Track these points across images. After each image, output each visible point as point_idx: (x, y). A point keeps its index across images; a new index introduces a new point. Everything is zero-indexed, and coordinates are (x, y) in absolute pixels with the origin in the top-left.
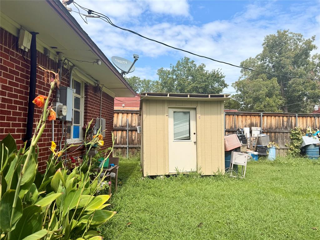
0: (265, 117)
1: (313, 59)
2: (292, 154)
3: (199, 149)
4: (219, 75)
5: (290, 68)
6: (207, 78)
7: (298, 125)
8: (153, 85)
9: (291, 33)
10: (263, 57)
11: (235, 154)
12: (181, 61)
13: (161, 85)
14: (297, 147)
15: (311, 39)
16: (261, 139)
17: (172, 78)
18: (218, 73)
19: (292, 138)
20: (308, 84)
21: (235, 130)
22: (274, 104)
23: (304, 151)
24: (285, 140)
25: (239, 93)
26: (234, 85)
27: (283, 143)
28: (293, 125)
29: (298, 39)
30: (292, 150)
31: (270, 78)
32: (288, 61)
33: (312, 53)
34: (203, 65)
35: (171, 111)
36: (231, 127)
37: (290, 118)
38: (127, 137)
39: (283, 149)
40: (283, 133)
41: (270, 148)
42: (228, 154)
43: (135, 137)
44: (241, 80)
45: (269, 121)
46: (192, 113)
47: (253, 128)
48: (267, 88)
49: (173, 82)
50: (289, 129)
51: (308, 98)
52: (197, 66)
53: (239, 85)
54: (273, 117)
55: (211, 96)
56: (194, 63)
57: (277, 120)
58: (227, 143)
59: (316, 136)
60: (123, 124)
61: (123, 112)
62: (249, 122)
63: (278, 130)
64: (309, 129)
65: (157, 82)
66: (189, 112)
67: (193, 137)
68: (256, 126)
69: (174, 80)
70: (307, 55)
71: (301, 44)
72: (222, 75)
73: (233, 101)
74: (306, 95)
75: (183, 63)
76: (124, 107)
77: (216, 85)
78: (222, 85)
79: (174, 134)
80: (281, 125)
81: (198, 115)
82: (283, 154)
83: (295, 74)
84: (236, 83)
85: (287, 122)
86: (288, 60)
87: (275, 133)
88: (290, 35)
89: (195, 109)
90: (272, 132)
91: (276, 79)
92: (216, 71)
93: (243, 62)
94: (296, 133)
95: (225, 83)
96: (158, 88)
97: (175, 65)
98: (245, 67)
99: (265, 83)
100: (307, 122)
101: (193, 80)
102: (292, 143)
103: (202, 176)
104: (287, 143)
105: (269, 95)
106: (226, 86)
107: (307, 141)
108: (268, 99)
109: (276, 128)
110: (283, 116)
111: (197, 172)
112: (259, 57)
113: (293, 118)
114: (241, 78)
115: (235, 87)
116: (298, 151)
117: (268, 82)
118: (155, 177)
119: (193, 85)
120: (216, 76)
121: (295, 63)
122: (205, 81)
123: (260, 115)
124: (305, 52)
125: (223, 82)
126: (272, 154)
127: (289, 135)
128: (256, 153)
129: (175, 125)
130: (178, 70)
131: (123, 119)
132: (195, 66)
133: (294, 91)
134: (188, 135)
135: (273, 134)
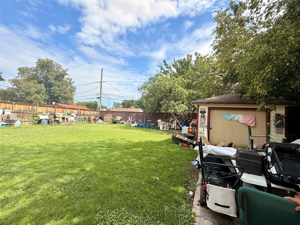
0: (17, 105)
1: (67, 80)
2: (32, 124)
5: (53, 81)
7: (38, 110)
10: (36, 70)
14: (36, 120)
15: (66, 70)
16: (10, 116)
19: (34, 116)
20: (62, 91)
23: (40, 122)
24: (29, 117)
25: (15, 87)
26: (11, 81)
27: (28, 119)
28: (35, 110)
29: (60, 68)
30: (32, 121)
31: (40, 83)
32: (51, 77)
33: (66, 77)
37: (34, 107)
39: (28, 121)
40: (28, 113)
41: (16, 121)
44: (17, 79)
45: (19, 107)
47: (5, 110)
48: (37, 88)
50: (32, 112)
51: (62, 98)
53: (15, 82)
54: (22, 105)
57: (25, 107)
59: (47, 115)
62: (3, 106)
64: (44, 112)
68: (9, 109)
70: (63, 77)
71: (61, 70)
73: (10, 91)
74: (61, 96)
80: (27, 110)
82: (27, 124)
83: (56, 85)
84: (13, 80)
85: (32, 108)
87: (23, 113)
88: (54, 64)
90: (20, 113)
91: (43, 84)
93: (21, 68)
94: (36, 114)
98: (22, 71)
99: (36, 85)
100: (43, 109)
102: (33, 118)
104: (31, 118)
105: (38, 92)
106: (2, 80)
107: (41, 117)
108: (36, 95)
109: (24, 111)
110: (29, 105)
112: (33, 69)
113: (36, 106)
114: (17, 78)
115: (11, 83)
116: (36, 122)
117: (38, 85)
121: (56, 79)
123: (13, 104)
126: (17, 124)
127: (32, 114)
133: (54, 93)
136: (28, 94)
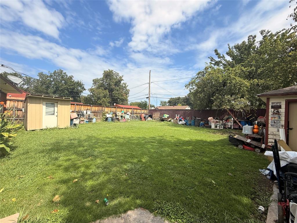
0: (93, 107)
1: (123, 84)
2: (102, 121)
3: (58, 119)
4: (81, 83)
5: (114, 87)
6: (74, 84)
7: (105, 110)
8: (34, 81)
9: (115, 72)
10: (103, 80)
11: (74, 120)
12: (57, 71)
13: (41, 83)
14: (104, 118)
15: (122, 77)
16: (90, 115)
17: (50, 80)
18: (80, 83)
20: (120, 94)
21: (80, 111)
22: (106, 101)
23: (107, 119)
25: (92, 94)
29: (118, 75)
30: (102, 119)
31: (105, 89)
33: (122, 82)
34: (72, 76)
35: (44, 103)
36: (78, 110)
38: (14, 114)
39: (100, 119)
40: (100, 113)
41: (93, 118)
42: (72, 120)
43: (20, 114)
44: (92, 88)
45: (95, 108)
46: (56, 104)
48: (104, 93)
49: (50, 83)
50: (102, 112)
51: (120, 100)
52: (68, 76)
53: (91, 90)
55: (65, 98)
56: (66, 74)
57: (98, 108)
58: (71, 116)
59: (111, 114)
60: (10, 106)
61: (10, 100)
62: (86, 108)
63: (98, 112)
64: (109, 112)
65: (38, 80)
66: (54, 104)
67: (56, 114)
68: (89, 110)
69: (51, 81)
70: (120, 82)
71: (118, 77)
72: (82, 84)
73: (89, 97)
74: (119, 98)
75: (58, 73)
76: (10, 97)
77: (80, 88)
78: (82, 89)
79: (46, 112)
80: (99, 110)
81: (58, 105)
82: (99, 121)
83: (116, 90)
85: (102, 109)
86: (113, 83)
87: (97, 113)
89: (57, 102)
90: (95, 113)
91: (108, 90)
92: (79, 81)
93: (94, 80)
94: (104, 113)
95: (85, 88)
96: (39, 84)
97: (52, 72)
98: (95, 81)
99: (103, 91)
100: (108, 109)
101: (66, 83)
103: (60, 129)
104: (101, 116)
105: (105, 97)
106: (85, 89)
107: (108, 116)
109: (97, 111)
110: (100, 107)
111: (57, 127)
112: (101, 79)
113: (104, 108)
115: (89, 91)
116: (105, 119)
118: (34, 130)
119: (65, 86)
120: (79, 84)
121: (115, 85)
122: (73, 85)
123: (91, 106)
124: (120, 81)
125: (83, 87)
126: (94, 121)
127: (102, 114)
128: (88, 120)
129: (46, 109)
130: (54, 76)
131: (10, 104)
132: (67, 76)
133: (114, 96)
134: (53, 113)
135: (96, 113)
136: (99, 98)
